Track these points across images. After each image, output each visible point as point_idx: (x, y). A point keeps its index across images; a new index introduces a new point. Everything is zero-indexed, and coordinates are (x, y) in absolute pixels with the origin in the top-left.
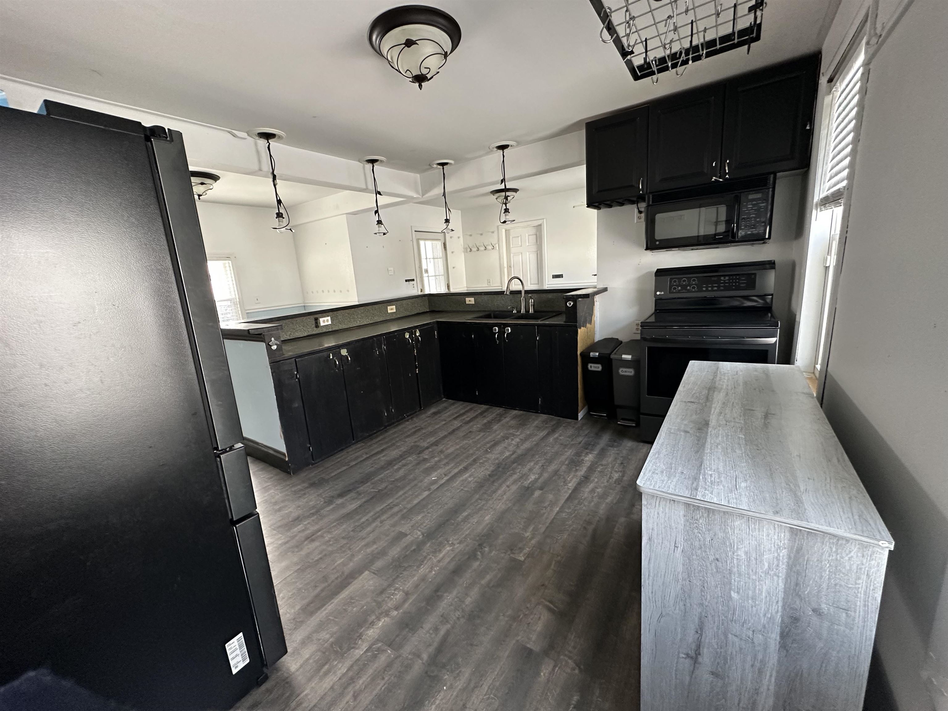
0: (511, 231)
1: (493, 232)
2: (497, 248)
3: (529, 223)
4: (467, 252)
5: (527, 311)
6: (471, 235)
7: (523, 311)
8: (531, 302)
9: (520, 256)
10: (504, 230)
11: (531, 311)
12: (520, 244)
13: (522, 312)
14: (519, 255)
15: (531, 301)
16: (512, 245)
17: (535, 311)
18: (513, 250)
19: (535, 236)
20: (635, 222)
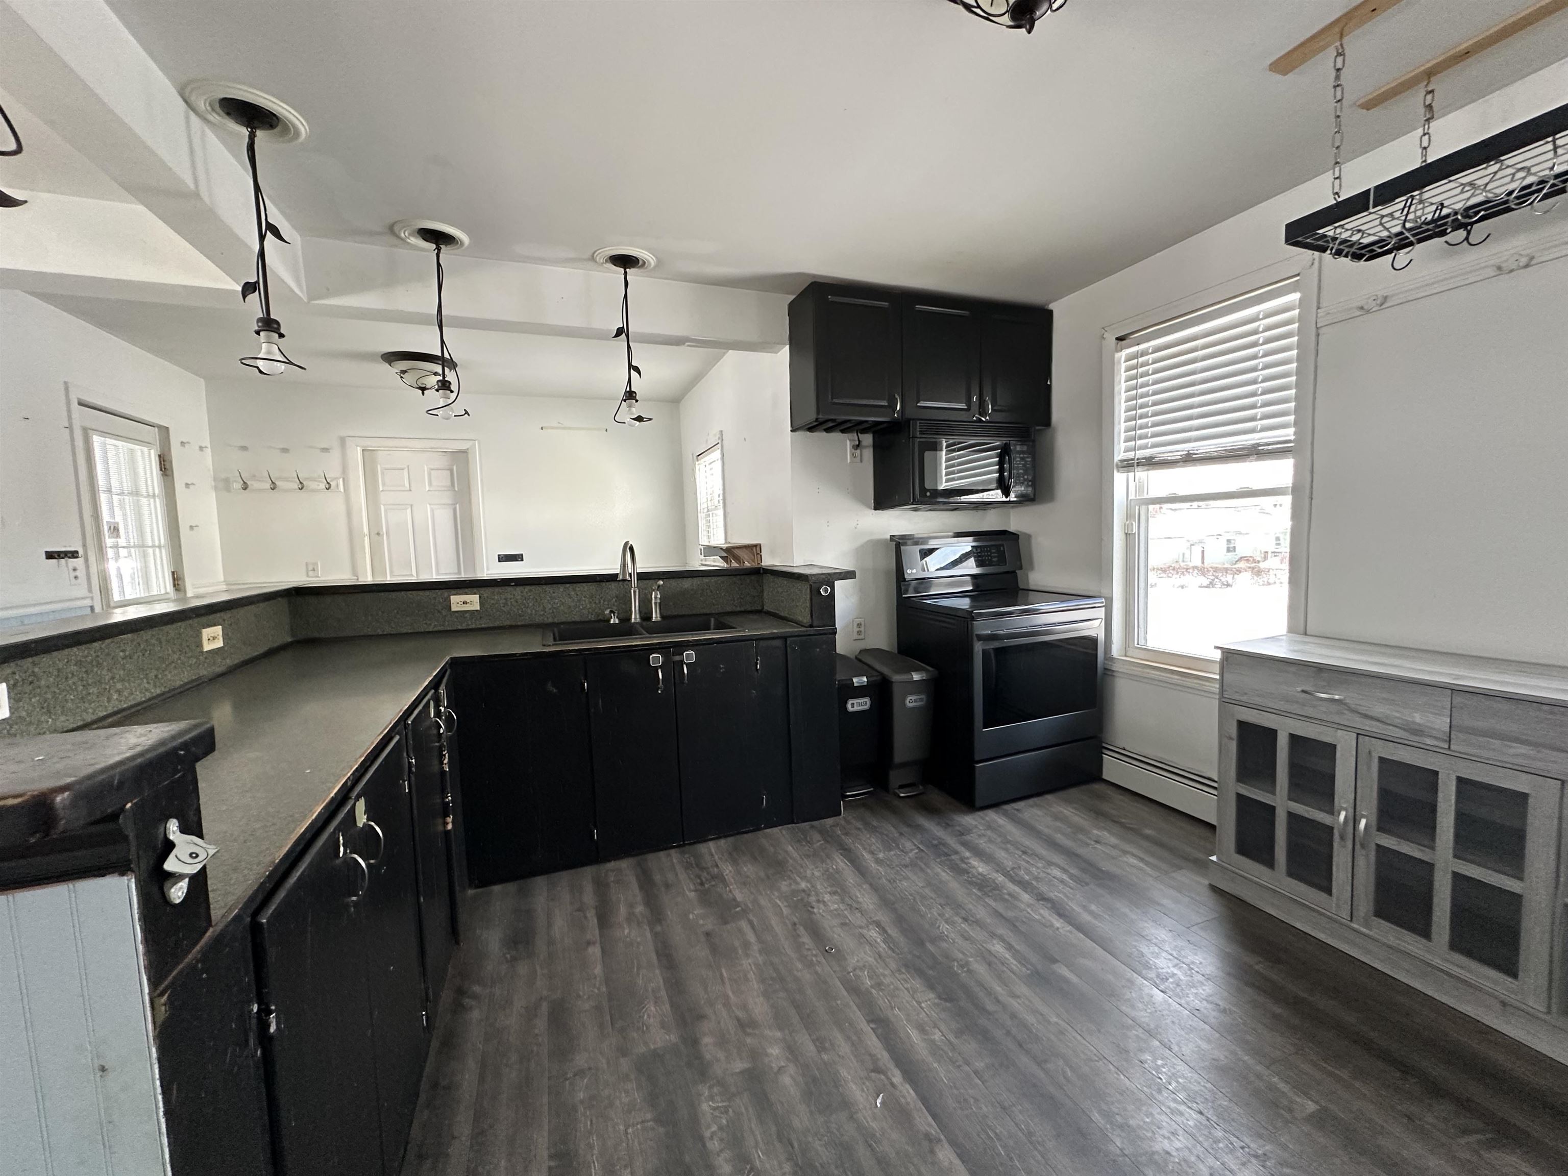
0: (381, 455)
1: (325, 450)
2: (341, 488)
3: (433, 444)
4: (228, 489)
5: (646, 616)
6: (244, 448)
7: (635, 617)
8: (656, 598)
9: (409, 511)
10: (359, 449)
11: (656, 616)
12: (407, 485)
13: (633, 620)
14: (406, 509)
15: (656, 596)
16: (384, 484)
17: (662, 617)
18: (384, 498)
19: (448, 472)
20: (849, 461)
